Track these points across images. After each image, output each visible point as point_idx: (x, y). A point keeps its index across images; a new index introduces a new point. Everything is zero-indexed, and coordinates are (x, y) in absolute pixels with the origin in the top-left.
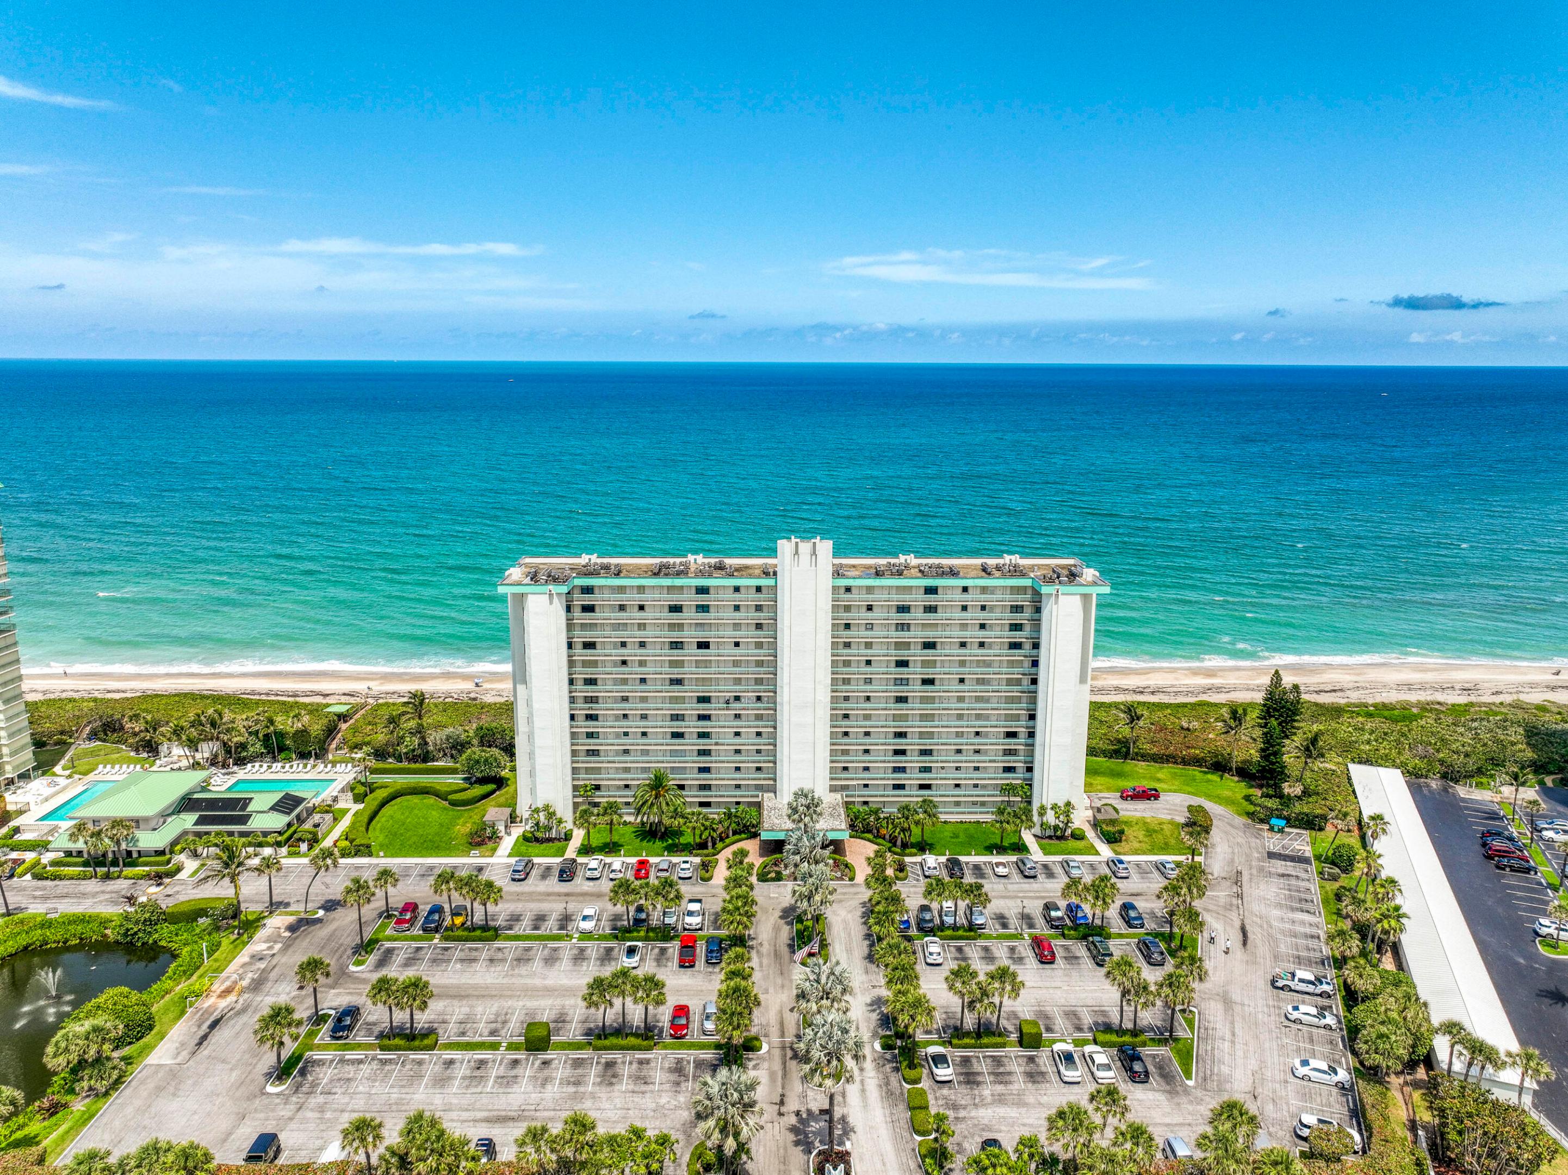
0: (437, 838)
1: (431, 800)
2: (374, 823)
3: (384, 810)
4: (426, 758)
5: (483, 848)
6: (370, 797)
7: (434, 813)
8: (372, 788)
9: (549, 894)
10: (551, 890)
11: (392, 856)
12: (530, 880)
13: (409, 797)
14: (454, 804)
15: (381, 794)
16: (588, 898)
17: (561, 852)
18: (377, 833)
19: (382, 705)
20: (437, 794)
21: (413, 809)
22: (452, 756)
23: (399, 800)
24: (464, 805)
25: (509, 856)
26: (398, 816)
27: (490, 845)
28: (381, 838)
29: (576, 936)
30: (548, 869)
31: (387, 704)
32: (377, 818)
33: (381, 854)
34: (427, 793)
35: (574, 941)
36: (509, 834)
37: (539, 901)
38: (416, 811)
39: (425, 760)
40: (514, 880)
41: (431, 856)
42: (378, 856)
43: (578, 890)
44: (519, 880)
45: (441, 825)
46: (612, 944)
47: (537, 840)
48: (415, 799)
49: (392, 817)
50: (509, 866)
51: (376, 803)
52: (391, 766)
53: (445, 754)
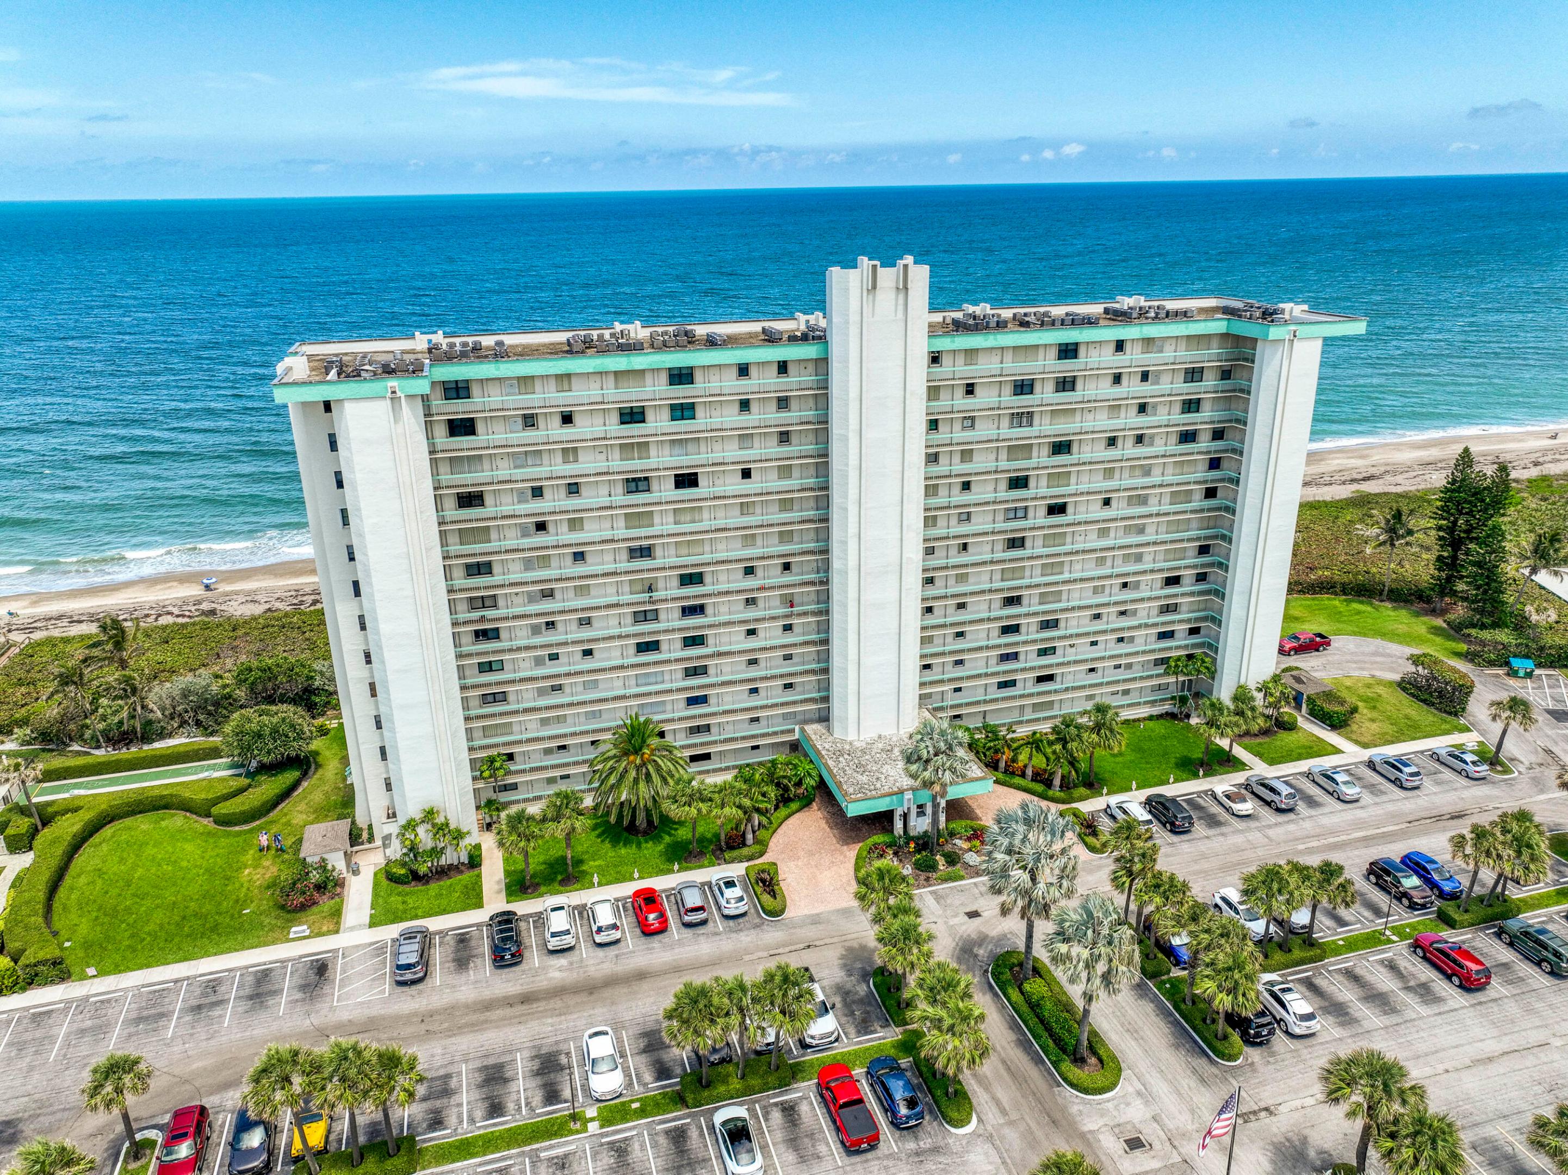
0: (208, 907)
1: (178, 820)
2: (62, 892)
3: (79, 860)
4: (148, 733)
5: (313, 914)
6: (46, 834)
7: (189, 847)
8: (46, 817)
9: (488, 1006)
10: (487, 994)
11: (118, 969)
12: (438, 977)
13: (128, 822)
14: (225, 821)
15: (68, 827)
16: (571, 1000)
17: (474, 898)
18: (74, 917)
19: (39, 644)
20: (187, 807)
21: (143, 845)
22: (198, 723)
23: (108, 831)
24: (246, 822)
25: (374, 923)
26: (114, 867)
27: (326, 904)
28: (84, 928)
29: (591, 1112)
30: (463, 940)
31: (50, 642)
32: (68, 881)
33: (91, 971)
34: (166, 807)
35: (593, 1127)
36: (356, 872)
37: (475, 1027)
38: (150, 851)
39: (146, 738)
40: (401, 984)
41: (207, 954)
42: (83, 977)
43: (542, 983)
44: (414, 982)
45: (210, 872)
46: (677, 1117)
47: (416, 877)
48: (143, 824)
49: (100, 872)
50: (379, 949)
51: (59, 850)
52: (80, 761)
53: (183, 723)
